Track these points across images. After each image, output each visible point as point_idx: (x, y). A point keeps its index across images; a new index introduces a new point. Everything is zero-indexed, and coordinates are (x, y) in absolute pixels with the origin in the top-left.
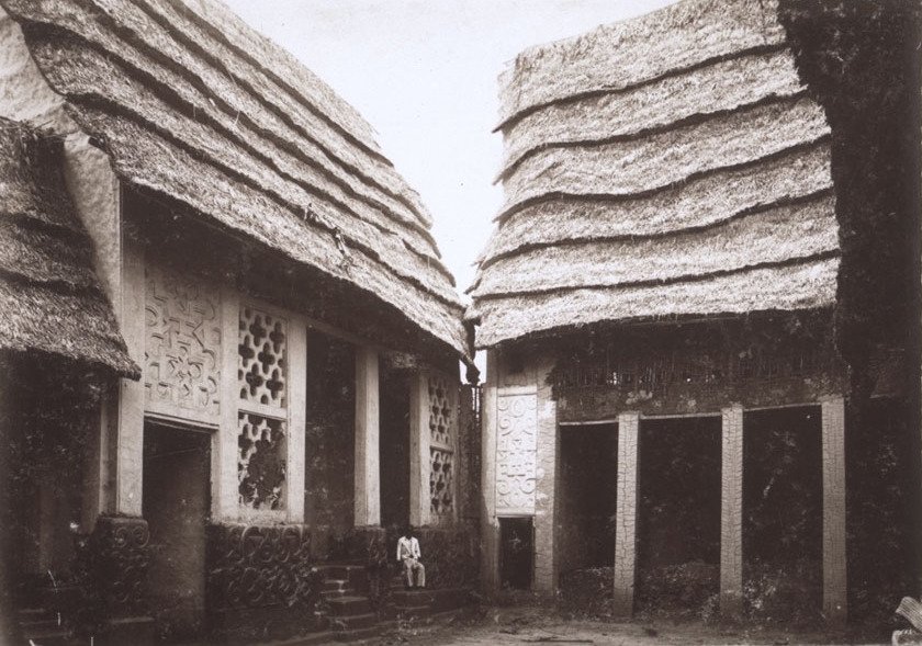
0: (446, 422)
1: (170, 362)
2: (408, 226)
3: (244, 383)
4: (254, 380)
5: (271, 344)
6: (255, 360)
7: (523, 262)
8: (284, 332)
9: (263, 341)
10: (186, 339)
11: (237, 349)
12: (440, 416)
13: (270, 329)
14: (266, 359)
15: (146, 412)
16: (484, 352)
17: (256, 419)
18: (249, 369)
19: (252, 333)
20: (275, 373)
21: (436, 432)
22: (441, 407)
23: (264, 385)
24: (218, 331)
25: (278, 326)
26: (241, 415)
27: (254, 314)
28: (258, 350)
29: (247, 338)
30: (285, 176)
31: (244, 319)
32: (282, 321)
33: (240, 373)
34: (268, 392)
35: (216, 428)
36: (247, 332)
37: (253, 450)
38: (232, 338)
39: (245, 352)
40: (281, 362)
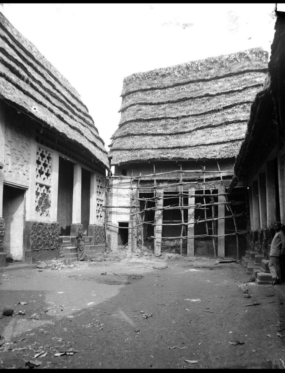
0: (101, 190)
1: (13, 164)
2: (91, 125)
3: (38, 173)
4: (41, 172)
5: (47, 160)
6: (41, 165)
7: (125, 140)
8: (51, 157)
9: (44, 159)
10: (18, 156)
11: (36, 161)
12: (100, 188)
13: (47, 155)
14: (45, 165)
15: (4, 181)
16: (114, 166)
17: (41, 186)
18: (40, 168)
19: (41, 156)
20: (48, 170)
21: (98, 193)
22: (100, 186)
23: (44, 174)
24: (29, 154)
25: (49, 154)
26: (37, 184)
27: (42, 150)
28: (43, 162)
29: (39, 158)
30: (54, 105)
31: (38, 151)
32: (51, 153)
33: (37, 169)
34: (46, 177)
35: (28, 188)
36: (39, 156)
37: (40, 196)
38: (34, 157)
39: (38, 162)
40: (50, 167)
